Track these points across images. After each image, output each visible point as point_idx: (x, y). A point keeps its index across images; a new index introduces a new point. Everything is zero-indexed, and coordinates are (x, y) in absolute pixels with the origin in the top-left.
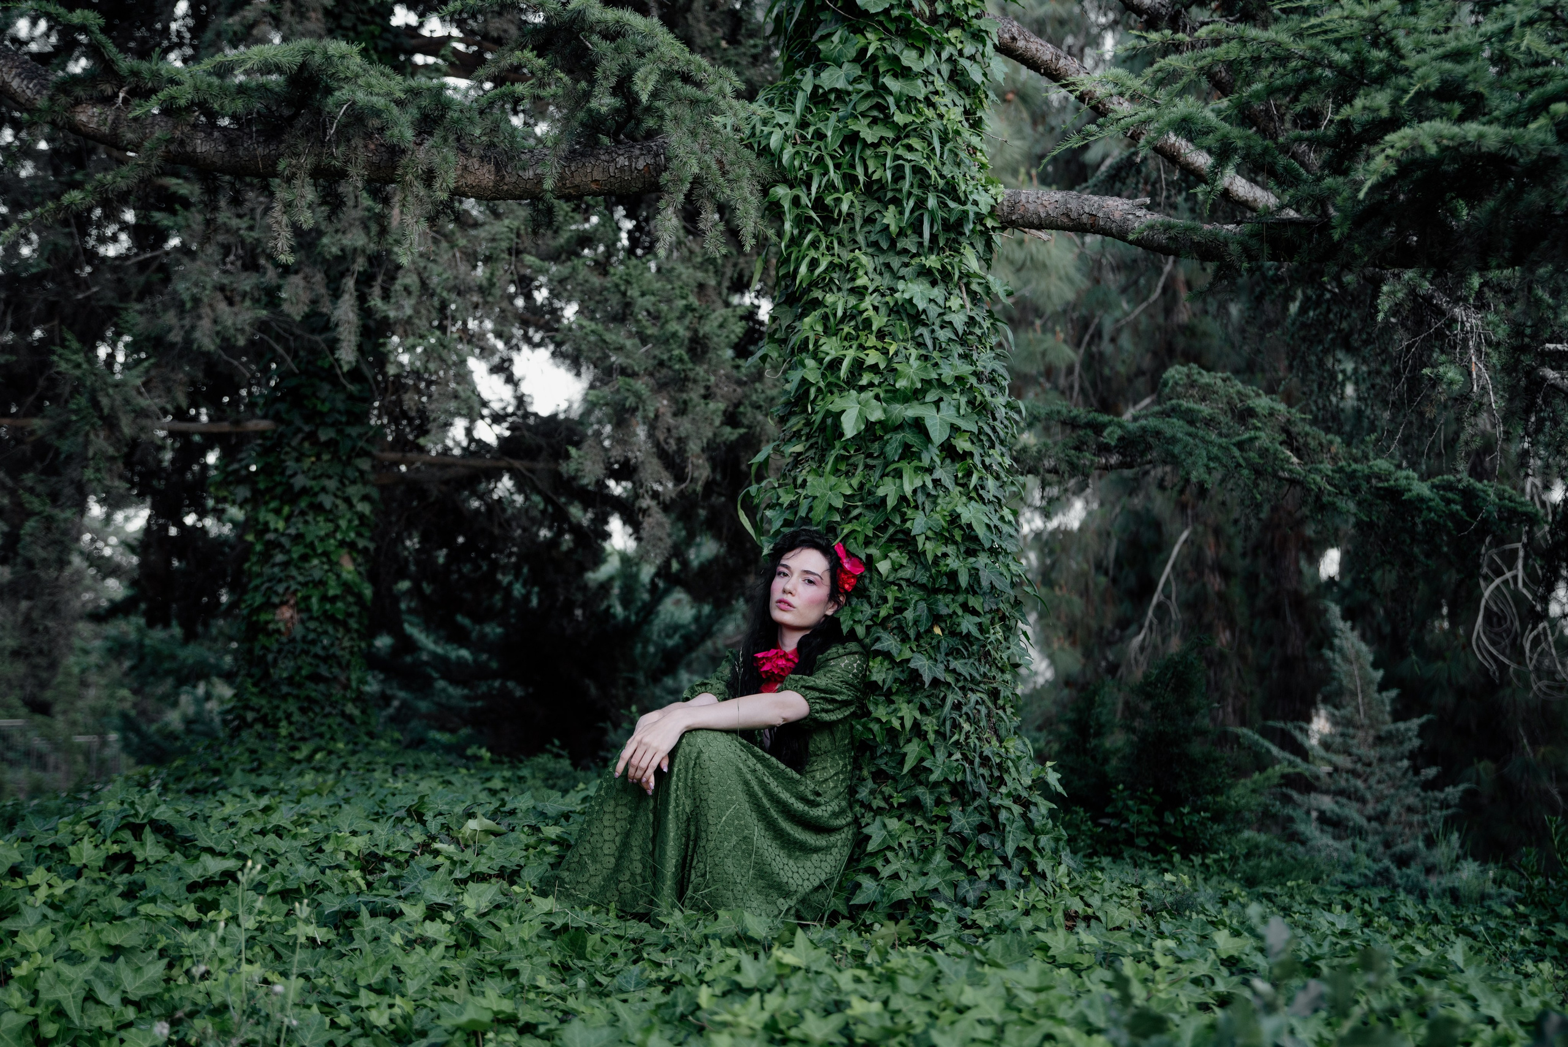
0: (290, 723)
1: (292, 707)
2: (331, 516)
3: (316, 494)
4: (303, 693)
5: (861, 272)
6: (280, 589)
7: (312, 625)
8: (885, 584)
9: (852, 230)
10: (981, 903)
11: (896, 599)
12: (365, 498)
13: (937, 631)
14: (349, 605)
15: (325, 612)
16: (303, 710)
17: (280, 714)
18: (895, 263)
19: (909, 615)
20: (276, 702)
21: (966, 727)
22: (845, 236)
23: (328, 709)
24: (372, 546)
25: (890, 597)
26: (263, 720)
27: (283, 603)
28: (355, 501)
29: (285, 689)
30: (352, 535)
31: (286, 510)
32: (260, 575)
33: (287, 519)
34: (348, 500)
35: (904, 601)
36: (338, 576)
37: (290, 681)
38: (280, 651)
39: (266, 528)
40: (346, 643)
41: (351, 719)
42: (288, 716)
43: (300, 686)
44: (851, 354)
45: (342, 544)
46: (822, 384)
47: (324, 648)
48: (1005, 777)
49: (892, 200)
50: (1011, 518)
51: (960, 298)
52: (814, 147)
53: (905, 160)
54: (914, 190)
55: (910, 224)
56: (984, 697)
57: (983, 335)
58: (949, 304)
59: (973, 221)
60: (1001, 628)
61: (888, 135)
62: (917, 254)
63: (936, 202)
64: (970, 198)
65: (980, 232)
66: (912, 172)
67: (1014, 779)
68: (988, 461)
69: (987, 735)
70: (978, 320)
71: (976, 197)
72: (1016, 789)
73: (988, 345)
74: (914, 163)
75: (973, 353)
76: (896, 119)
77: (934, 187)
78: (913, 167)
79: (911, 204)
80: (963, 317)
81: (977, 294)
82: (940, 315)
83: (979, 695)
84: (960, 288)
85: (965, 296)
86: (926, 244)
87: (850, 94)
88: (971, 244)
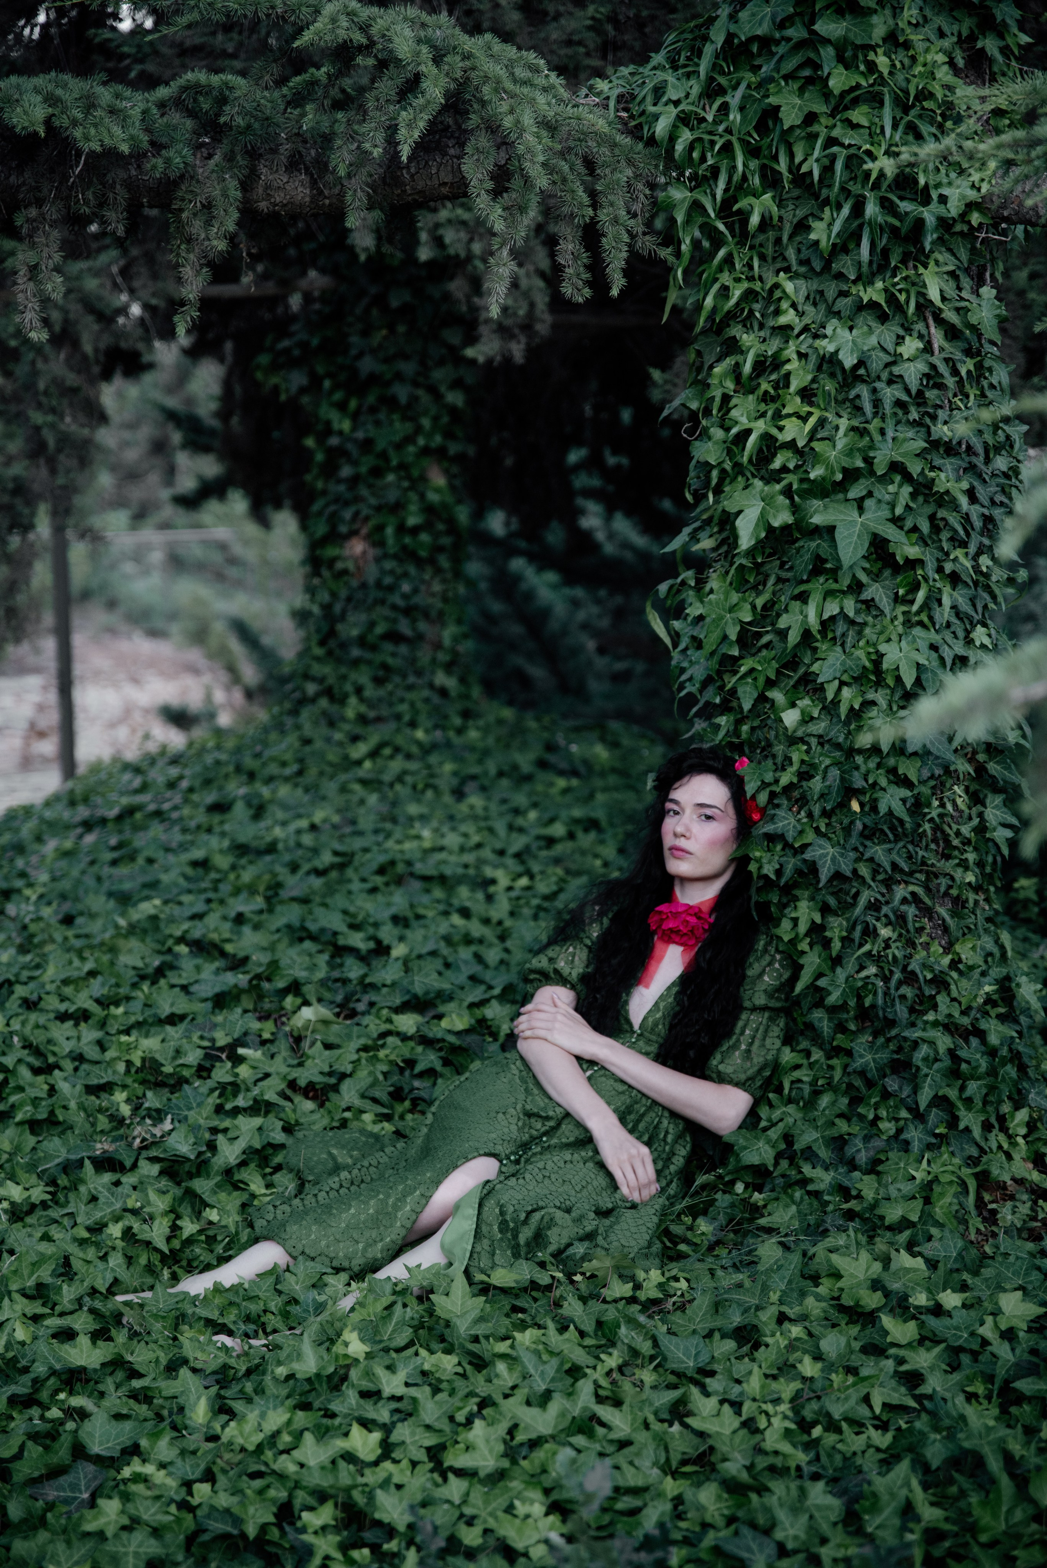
0: (362, 700)
1: (363, 677)
2: (409, 412)
3: (388, 384)
4: (378, 658)
5: (785, 305)
6: (347, 514)
7: (389, 565)
8: (793, 741)
9: (778, 241)
10: (874, 1168)
11: (803, 762)
12: (457, 384)
13: (855, 806)
14: (436, 535)
15: (404, 548)
16: (378, 681)
17: (349, 687)
18: (831, 289)
19: (816, 784)
20: (343, 670)
21: (885, 932)
22: (769, 251)
23: (411, 679)
24: (471, 451)
25: (796, 757)
26: (328, 692)
27: (353, 533)
28: (443, 389)
29: (356, 652)
30: (438, 439)
31: (353, 404)
32: (324, 493)
33: (355, 417)
34: (434, 391)
35: (813, 766)
36: (422, 496)
37: (362, 641)
38: (349, 599)
39: (328, 430)
40: (437, 587)
41: (443, 692)
42: (359, 690)
43: (374, 648)
44: (760, 426)
45: (426, 451)
46: (728, 465)
47: (405, 597)
48: (939, 998)
49: (826, 202)
50: (987, 641)
51: (921, 337)
52: (721, 128)
53: (842, 145)
54: (855, 188)
55: (852, 235)
56: (919, 890)
57: (960, 383)
58: (900, 350)
59: (937, 228)
60: (967, 790)
61: (820, 108)
62: (859, 278)
63: (877, 209)
64: (934, 195)
65: (961, 234)
66: (847, 166)
67: (954, 1000)
68: (948, 567)
69: (924, 939)
70: (943, 368)
71: (945, 191)
72: (950, 1016)
73: (973, 392)
74: (852, 151)
75: (940, 412)
76: (831, 83)
77: (876, 186)
78: (849, 158)
79: (846, 211)
80: (921, 367)
81: (953, 326)
82: (887, 365)
83: (911, 888)
84: (925, 320)
85: (933, 330)
86: (865, 269)
87: (778, 43)
88: (950, 250)
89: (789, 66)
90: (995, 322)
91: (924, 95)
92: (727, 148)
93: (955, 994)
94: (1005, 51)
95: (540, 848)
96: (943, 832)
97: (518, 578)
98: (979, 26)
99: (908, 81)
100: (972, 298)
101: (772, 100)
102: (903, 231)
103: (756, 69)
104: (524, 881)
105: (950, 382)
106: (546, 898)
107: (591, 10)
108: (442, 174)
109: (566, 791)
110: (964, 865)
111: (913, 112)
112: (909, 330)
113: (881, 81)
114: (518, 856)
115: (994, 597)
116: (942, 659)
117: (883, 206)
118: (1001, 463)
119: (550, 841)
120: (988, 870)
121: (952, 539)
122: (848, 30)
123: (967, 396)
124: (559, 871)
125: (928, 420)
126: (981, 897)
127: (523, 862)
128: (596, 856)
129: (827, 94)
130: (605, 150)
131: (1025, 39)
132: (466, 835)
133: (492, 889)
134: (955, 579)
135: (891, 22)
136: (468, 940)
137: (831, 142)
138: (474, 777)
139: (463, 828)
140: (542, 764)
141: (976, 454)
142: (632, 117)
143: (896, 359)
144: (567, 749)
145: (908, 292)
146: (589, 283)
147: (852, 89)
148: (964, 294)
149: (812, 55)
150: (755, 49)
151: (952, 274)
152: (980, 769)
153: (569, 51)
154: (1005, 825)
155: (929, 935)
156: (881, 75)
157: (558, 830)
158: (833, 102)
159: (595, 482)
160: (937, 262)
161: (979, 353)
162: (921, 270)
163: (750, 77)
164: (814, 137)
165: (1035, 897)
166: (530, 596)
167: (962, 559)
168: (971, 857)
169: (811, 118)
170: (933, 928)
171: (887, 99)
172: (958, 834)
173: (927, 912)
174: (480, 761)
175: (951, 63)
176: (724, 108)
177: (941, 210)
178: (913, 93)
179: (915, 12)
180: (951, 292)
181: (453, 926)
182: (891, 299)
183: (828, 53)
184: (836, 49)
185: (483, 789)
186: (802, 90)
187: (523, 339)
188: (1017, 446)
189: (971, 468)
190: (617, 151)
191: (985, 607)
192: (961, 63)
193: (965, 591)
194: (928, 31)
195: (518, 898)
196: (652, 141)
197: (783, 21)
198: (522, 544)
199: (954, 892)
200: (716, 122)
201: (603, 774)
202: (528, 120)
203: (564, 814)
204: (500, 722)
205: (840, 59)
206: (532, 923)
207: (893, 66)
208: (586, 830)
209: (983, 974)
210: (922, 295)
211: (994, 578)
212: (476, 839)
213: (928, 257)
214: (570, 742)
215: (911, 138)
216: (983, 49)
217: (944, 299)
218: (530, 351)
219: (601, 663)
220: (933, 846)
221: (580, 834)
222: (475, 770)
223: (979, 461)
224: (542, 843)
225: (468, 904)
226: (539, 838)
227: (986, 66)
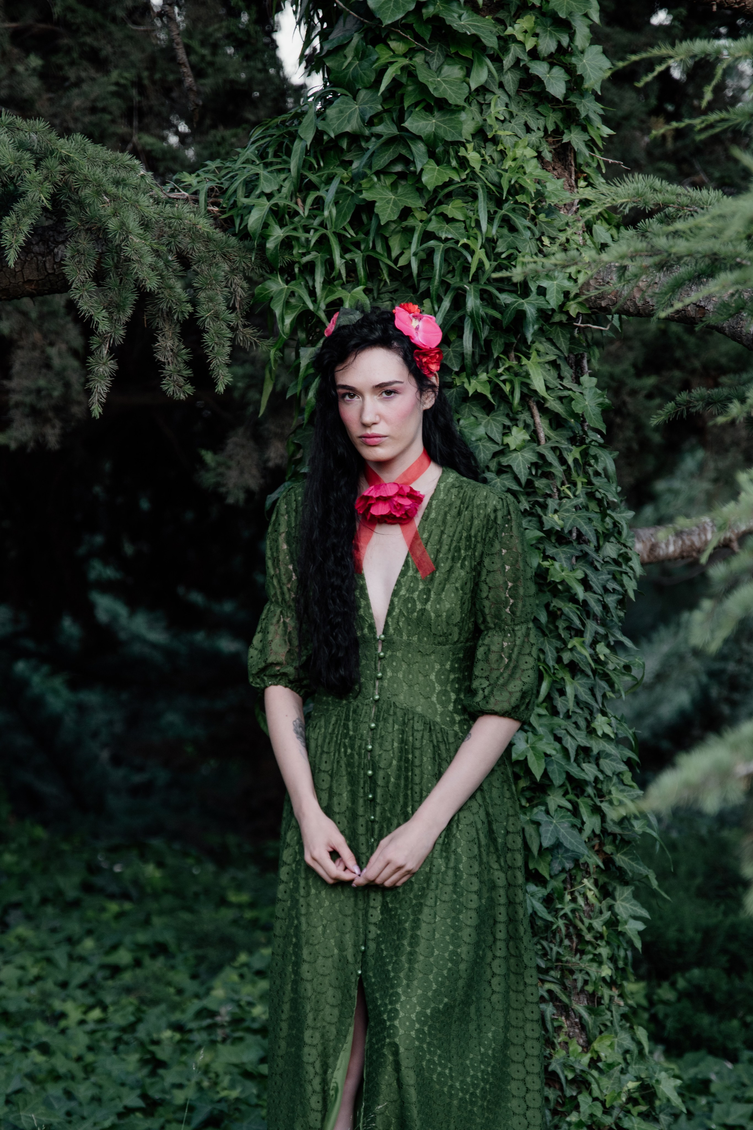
48: (581, 1098)
49: (427, 294)
50: (608, 730)
51: (526, 426)
52: (316, 222)
53: (439, 239)
54: (454, 281)
55: (453, 327)
56: (556, 988)
57: (568, 472)
58: (507, 440)
59: (537, 319)
60: (596, 883)
61: (416, 203)
62: (463, 369)
63: (478, 302)
64: (533, 288)
65: (560, 323)
66: (446, 259)
67: (595, 1099)
68: (566, 657)
69: (562, 1038)
70: (551, 457)
71: (545, 284)
72: (592, 1115)
73: (580, 481)
74: (449, 244)
75: (549, 501)
76: (424, 179)
77: (476, 279)
78: (447, 251)
79: (446, 304)
80: (530, 456)
81: (557, 415)
82: (495, 455)
83: (547, 986)
84: (530, 409)
85: (538, 419)
86: (468, 361)
87: (367, 139)
88: (550, 340)
89: (380, 163)
90: (598, 410)
91: (517, 189)
92: (323, 242)
93: (596, 1093)
94: (591, 144)
95: (106, 979)
96: (575, 927)
97: (24, 683)
98: (563, 120)
99: (500, 176)
100: (574, 387)
101: (366, 195)
102: (505, 323)
103: (347, 164)
104: (96, 1014)
105: (558, 470)
106: (124, 1030)
107: (114, 75)
108: (27, 272)
109: (120, 916)
110: (598, 960)
111: (506, 206)
112: (515, 421)
113: (473, 176)
114: (83, 986)
115: (611, 685)
116: (565, 751)
117: (482, 299)
118: (611, 550)
119: (115, 970)
120: (621, 964)
121: (568, 628)
122: (437, 127)
123: (575, 484)
124: (133, 999)
125: (539, 510)
126: (615, 992)
127: (93, 993)
128: (169, 984)
129: (420, 189)
130: (199, 246)
131: (606, 131)
132: (22, 968)
133: (63, 1023)
134: (574, 668)
135: (479, 118)
136: (56, 1077)
137: (427, 236)
138: (17, 905)
139: (19, 960)
140: (87, 888)
141: (587, 542)
142: (223, 212)
143: (504, 450)
144: (111, 870)
145: (511, 382)
146: (189, 380)
147: (446, 185)
148: (567, 383)
149: (404, 152)
150: (345, 146)
151: (553, 364)
152: (608, 861)
153: (94, 118)
154: (636, 918)
155: (568, 1034)
156: (473, 171)
157: (124, 957)
158: (427, 197)
159: (110, 573)
160: (538, 351)
161: (582, 442)
162: (524, 361)
163: (343, 174)
164: (411, 230)
165: (644, 1003)
166: (38, 702)
167: (579, 648)
168: (604, 951)
169: (406, 213)
170: (571, 1026)
171: (481, 194)
172: (590, 928)
173: (565, 1010)
174: (22, 887)
175: (539, 157)
176: (319, 204)
177: (541, 302)
178: (505, 187)
179: (502, 108)
180: (554, 382)
181: (35, 1064)
182: (496, 390)
183: (419, 149)
184: (427, 145)
185: (29, 918)
186: (394, 186)
187: (58, 424)
188: (625, 532)
189: (584, 557)
190: (211, 247)
191: (604, 696)
192: (548, 156)
193: (584, 680)
194: (516, 125)
195: (93, 1032)
196: (245, 235)
197: (371, 118)
198: (29, 644)
199: (590, 988)
200: (312, 216)
201: (156, 896)
202: (133, 223)
203: (128, 940)
204: (34, 843)
205: (432, 154)
206: (114, 1057)
207: (484, 161)
208: (153, 956)
209: (623, 1072)
210: (525, 385)
211: (611, 666)
212: (34, 971)
213: (529, 347)
214: (113, 863)
215: (505, 231)
216: (569, 143)
217: (548, 388)
218: (64, 437)
219: (117, 775)
220: (566, 942)
221: (147, 961)
222: (16, 897)
223: (589, 549)
224: (107, 973)
225: (45, 1039)
226: (103, 967)
227: (571, 158)
